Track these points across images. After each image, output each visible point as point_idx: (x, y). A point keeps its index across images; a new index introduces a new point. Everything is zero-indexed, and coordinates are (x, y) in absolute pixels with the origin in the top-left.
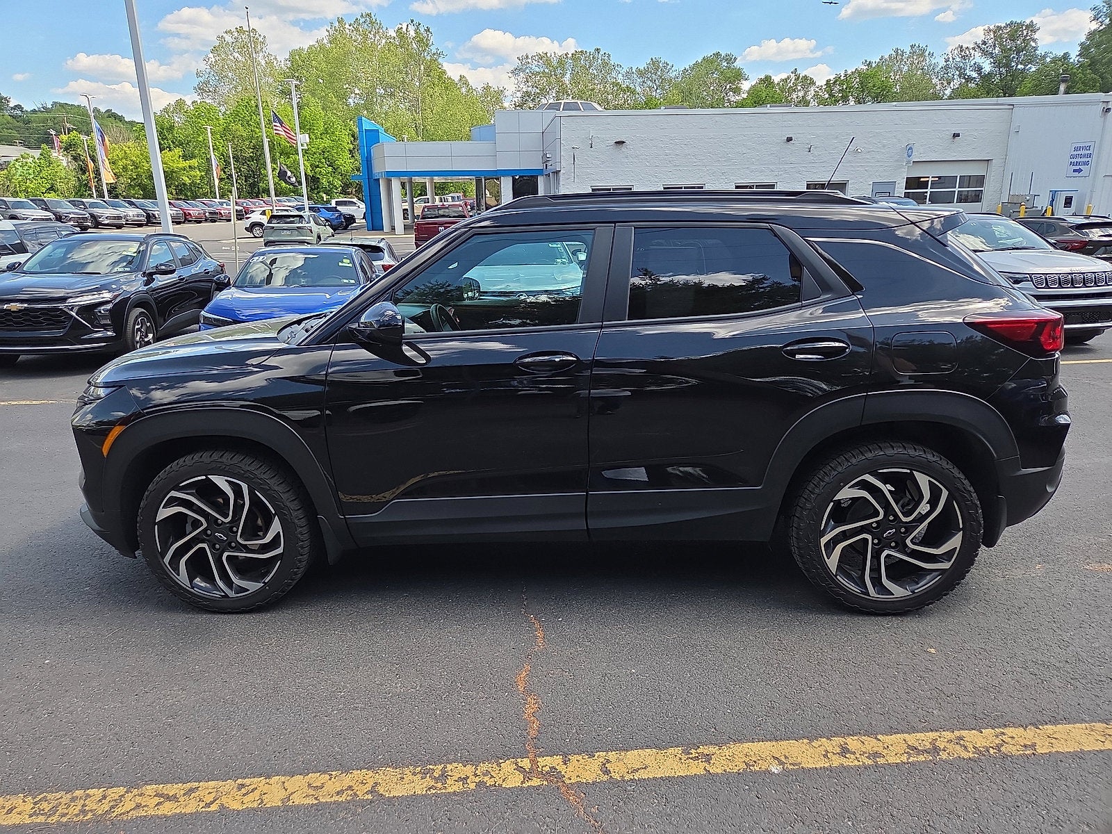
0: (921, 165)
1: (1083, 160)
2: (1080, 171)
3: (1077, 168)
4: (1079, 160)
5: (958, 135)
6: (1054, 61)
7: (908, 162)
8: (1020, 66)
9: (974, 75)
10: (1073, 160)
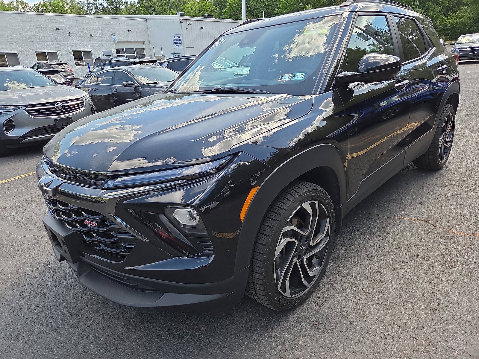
0: (121, 43)
1: (178, 41)
2: (178, 46)
3: (177, 45)
4: (177, 41)
5: (130, 31)
6: (131, 4)
7: (115, 42)
8: (118, 6)
9: (101, 8)
10: (175, 42)
